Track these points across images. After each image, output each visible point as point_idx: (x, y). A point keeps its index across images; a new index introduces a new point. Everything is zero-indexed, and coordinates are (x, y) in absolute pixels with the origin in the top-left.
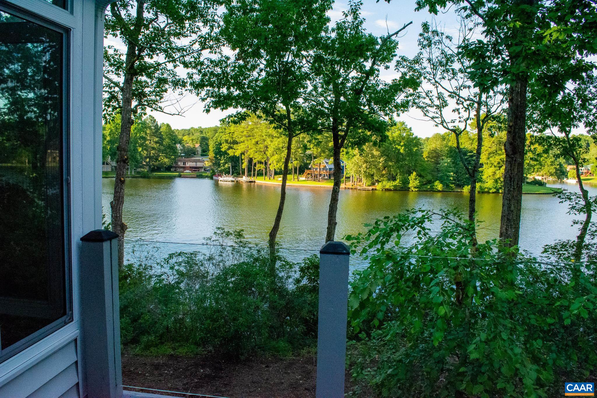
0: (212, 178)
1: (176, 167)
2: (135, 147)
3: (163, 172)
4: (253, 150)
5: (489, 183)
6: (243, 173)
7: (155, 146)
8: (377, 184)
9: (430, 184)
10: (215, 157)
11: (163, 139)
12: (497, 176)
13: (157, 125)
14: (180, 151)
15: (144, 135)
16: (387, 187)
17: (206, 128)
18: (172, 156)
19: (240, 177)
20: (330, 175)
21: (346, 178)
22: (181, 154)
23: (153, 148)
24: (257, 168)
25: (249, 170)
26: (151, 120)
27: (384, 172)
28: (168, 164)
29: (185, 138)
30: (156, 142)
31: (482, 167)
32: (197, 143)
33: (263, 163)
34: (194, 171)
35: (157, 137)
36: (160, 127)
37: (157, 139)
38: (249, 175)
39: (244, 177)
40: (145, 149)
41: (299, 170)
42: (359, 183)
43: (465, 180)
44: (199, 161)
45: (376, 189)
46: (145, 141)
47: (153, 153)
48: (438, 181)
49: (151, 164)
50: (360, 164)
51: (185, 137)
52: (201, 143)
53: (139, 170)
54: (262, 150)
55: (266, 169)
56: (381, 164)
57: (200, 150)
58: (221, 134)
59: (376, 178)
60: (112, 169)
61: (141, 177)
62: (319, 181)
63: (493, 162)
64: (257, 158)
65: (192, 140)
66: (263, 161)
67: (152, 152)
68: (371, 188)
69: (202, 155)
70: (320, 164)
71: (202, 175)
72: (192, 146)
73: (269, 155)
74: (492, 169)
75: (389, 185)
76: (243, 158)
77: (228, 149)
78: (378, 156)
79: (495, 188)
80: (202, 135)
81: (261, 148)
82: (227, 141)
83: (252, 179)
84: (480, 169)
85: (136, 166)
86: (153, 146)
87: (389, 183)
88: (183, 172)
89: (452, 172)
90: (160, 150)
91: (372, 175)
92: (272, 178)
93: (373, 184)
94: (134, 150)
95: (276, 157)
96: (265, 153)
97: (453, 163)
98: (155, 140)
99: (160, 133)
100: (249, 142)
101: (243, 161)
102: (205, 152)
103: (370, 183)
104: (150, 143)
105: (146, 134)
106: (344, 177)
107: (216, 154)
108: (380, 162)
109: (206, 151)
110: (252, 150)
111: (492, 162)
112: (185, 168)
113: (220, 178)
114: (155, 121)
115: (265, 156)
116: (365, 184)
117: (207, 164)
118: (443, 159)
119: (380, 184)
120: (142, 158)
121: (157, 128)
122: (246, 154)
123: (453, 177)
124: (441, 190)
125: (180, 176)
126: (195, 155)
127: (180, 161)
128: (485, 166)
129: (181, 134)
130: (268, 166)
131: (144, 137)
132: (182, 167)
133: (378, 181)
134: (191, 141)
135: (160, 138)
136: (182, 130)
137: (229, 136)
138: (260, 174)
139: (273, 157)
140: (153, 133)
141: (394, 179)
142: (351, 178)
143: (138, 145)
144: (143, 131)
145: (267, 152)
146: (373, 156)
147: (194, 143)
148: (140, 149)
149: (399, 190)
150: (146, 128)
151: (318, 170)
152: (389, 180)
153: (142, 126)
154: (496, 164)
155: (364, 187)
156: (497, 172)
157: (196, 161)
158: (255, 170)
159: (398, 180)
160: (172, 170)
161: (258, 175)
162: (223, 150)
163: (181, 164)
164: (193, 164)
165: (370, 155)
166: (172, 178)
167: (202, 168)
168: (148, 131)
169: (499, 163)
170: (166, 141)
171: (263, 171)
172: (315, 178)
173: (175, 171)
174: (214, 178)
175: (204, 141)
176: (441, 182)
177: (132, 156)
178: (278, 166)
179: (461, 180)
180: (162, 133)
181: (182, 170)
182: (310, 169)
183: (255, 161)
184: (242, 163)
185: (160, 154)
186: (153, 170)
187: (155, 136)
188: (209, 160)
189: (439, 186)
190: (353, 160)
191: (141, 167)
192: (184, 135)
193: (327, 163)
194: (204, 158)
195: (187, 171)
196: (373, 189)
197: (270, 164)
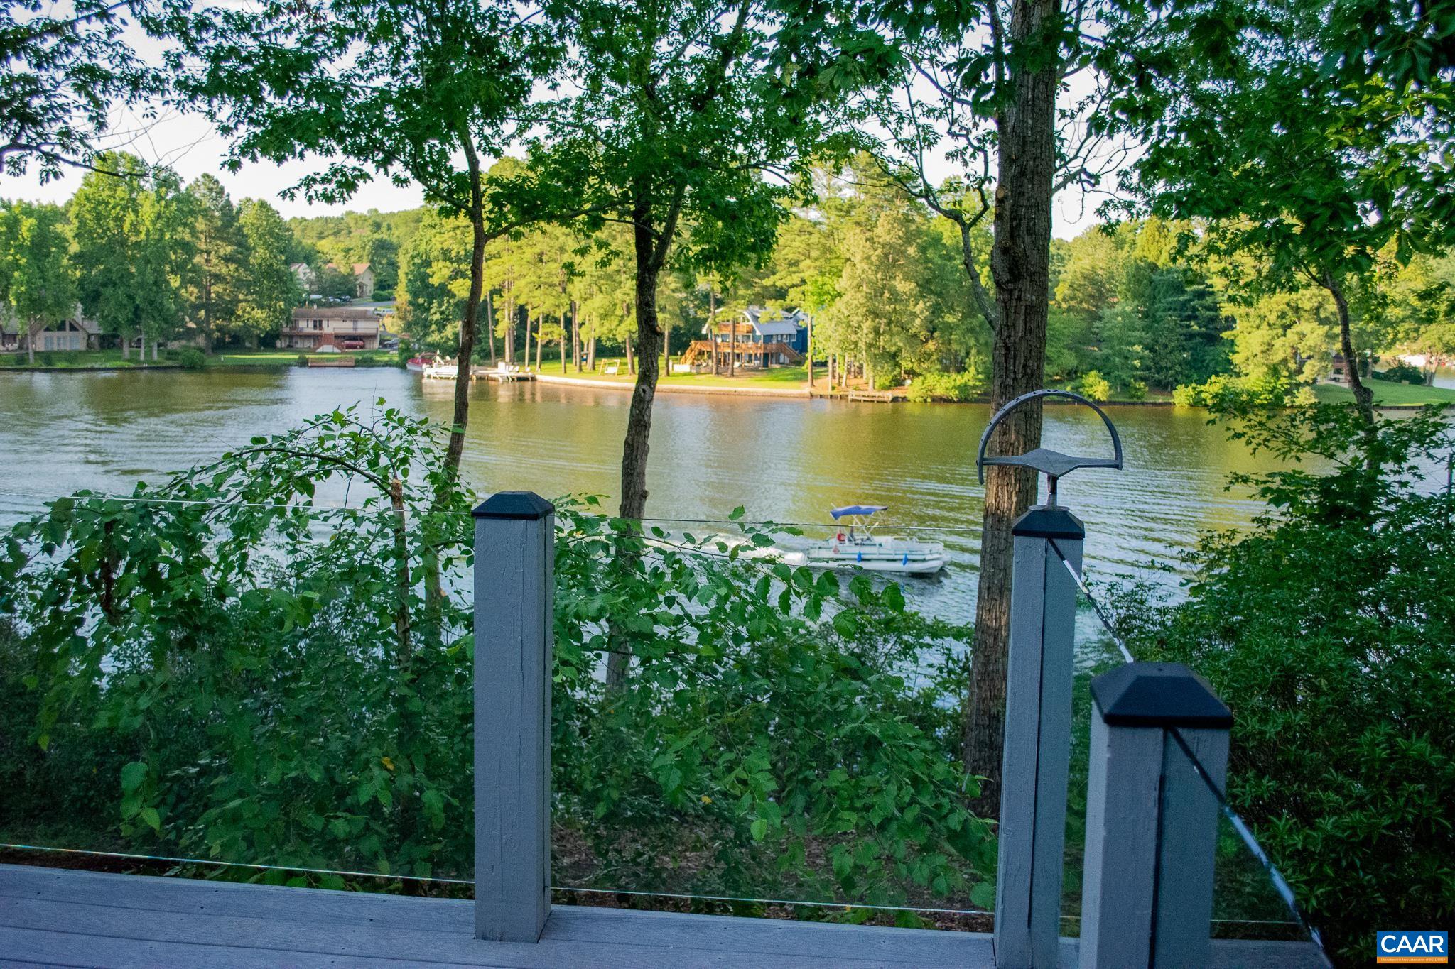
0: (402, 366)
1: (291, 337)
2: (159, 273)
3: (250, 351)
4: (528, 279)
5: (1253, 377)
6: (500, 352)
7: (224, 271)
8: (909, 382)
9: (1071, 380)
10: (410, 303)
11: (248, 249)
12: (1277, 357)
13: (228, 203)
14: (307, 287)
15: (187, 238)
16: (939, 392)
17: (392, 214)
18: (278, 300)
19: (490, 365)
20: (766, 355)
21: (815, 364)
22: (309, 294)
23: (218, 278)
24: (541, 338)
25: (519, 343)
26: (211, 190)
27: (931, 346)
28: (267, 326)
29: (325, 245)
30: (227, 259)
31: (1232, 328)
32: (360, 259)
33: (557, 321)
34: (349, 347)
35: (231, 243)
36: (239, 212)
37: (229, 249)
38: (518, 359)
39: (501, 365)
40: (191, 281)
41: (670, 344)
42: (854, 382)
43: (1178, 368)
44: (365, 316)
45: (904, 399)
46: (191, 256)
47: (218, 293)
48: (1094, 373)
49: (212, 326)
50: (855, 320)
51: (323, 242)
52: (372, 261)
53: (174, 345)
54: (556, 281)
55: (569, 339)
56: (918, 322)
57: (369, 283)
58: (431, 232)
59: (906, 365)
60: (89, 345)
61: (182, 368)
62: (732, 375)
63: (1264, 311)
64: (541, 304)
65: (347, 251)
66: (559, 314)
67: (214, 289)
68: (889, 395)
69: (377, 298)
70: (735, 322)
71: (371, 360)
72: (344, 270)
73: (576, 297)
74: (1264, 333)
75: (945, 384)
76: (496, 304)
77: (452, 278)
78: (911, 296)
79: (1271, 392)
80: (377, 236)
81: (550, 275)
82: (446, 255)
83: (527, 370)
84: (1225, 335)
85: (162, 332)
86: (215, 270)
87: (945, 379)
88: (314, 352)
89: (1140, 343)
90: (239, 284)
91: (894, 356)
92: (587, 366)
93: (898, 383)
94: (156, 283)
95: (599, 301)
96: (564, 290)
97: (1146, 315)
98: (222, 252)
99: (240, 229)
100: (515, 257)
101: (498, 316)
102: (384, 289)
103: (886, 380)
104: (208, 261)
105: (193, 232)
106: (808, 363)
107: (415, 294)
108: (914, 314)
109: (390, 287)
110: (523, 282)
111: (1262, 313)
112: (318, 339)
113: (427, 370)
114: (221, 192)
115: (565, 300)
116: (872, 383)
117: (392, 325)
118: (1113, 305)
119: (918, 381)
120: (181, 308)
121: (229, 215)
122: (505, 294)
123: (1141, 358)
124: (1103, 399)
125: (303, 363)
126: (355, 296)
127: (305, 317)
128: (1239, 326)
129: (314, 234)
130: (575, 329)
131: (188, 244)
132: (308, 336)
133: (912, 373)
134: (340, 255)
135: (239, 244)
136: (318, 219)
137: (454, 238)
138: (550, 355)
139: (589, 302)
140: (217, 230)
141: (961, 369)
142: (830, 364)
143: (167, 268)
144: (185, 225)
145: (570, 287)
146: (896, 297)
147: (353, 259)
148: (175, 282)
149: (977, 401)
150: (192, 212)
151: (730, 340)
152: (946, 369)
153: (179, 209)
154: (1272, 318)
155: (870, 392)
156: (1278, 343)
157: (356, 318)
158: (534, 343)
159: (972, 369)
160: (278, 344)
161: (545, 358)
162: (435, 281)
163: (306, 326)
164: (346, 327)
165: (887, 294)
166: (278, 370)
167: (372, 337)
168: (201, 225)
169: (1283, 315)
170: (260, 255)
171: (558, 345)
172: (722, 365)
173: (290, 348)
174: (410, 366)
175: (383, 250)
176: (1106, 376)
177: (151, 303)
178: (604, 330)
179: (1168, 369)
180: (245, 230)
181: (309, 344)
182: (705, 338)
183: (532, 316)
184: (496, 322)
185: (241, 297)
186: (220, 346)
187: (223, 239)
188: (395, 313)
189: (1098, 387)
190: (833, 310)
191: (178, 337)
192: (321, 236)
193: (756, 318)
194: (381, 308)
195: (327, 348)
196: (895, 400)
197: (582, 324)
